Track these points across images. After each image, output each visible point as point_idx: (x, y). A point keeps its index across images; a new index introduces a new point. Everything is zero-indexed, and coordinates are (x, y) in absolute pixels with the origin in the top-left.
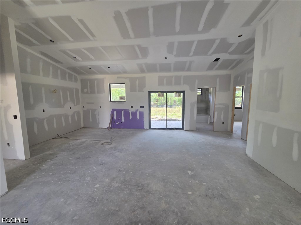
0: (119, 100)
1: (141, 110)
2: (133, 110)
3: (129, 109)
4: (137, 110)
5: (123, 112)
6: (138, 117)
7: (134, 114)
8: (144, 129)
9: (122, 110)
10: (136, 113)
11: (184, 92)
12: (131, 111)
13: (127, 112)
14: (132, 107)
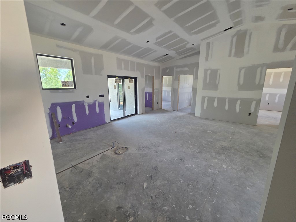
0: (61, 87)
1: (101, 100)
2: (90, 101)
3: (84, 101)
4: (96, 101)
5: (73, 107)
6: (97, 110)
7: (92, 107)
8: (105, 123)
9: (71, 104)
10: (94, 104)
11: (135, 79)
12: (87, 103)
13: (80, 106)
14: (88, 97)
